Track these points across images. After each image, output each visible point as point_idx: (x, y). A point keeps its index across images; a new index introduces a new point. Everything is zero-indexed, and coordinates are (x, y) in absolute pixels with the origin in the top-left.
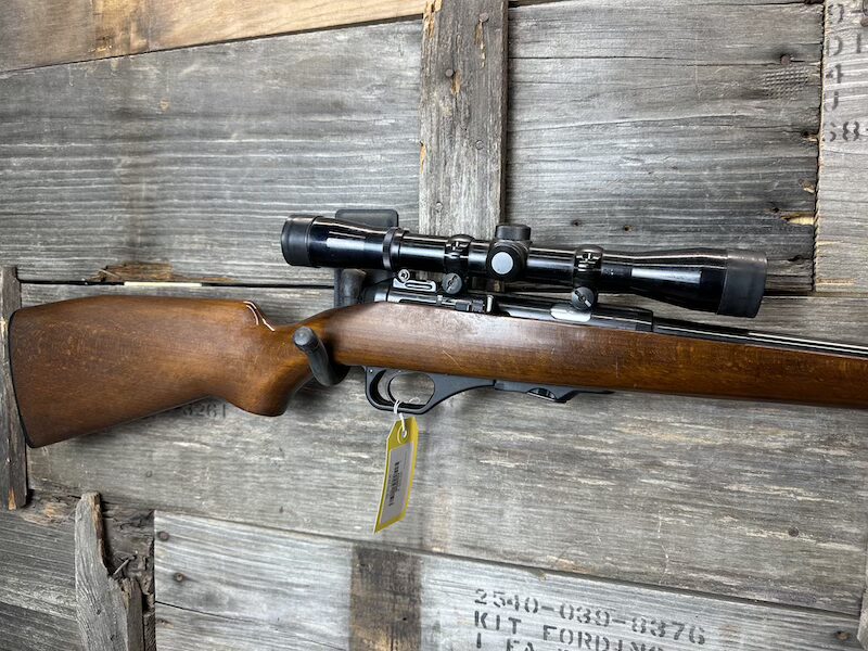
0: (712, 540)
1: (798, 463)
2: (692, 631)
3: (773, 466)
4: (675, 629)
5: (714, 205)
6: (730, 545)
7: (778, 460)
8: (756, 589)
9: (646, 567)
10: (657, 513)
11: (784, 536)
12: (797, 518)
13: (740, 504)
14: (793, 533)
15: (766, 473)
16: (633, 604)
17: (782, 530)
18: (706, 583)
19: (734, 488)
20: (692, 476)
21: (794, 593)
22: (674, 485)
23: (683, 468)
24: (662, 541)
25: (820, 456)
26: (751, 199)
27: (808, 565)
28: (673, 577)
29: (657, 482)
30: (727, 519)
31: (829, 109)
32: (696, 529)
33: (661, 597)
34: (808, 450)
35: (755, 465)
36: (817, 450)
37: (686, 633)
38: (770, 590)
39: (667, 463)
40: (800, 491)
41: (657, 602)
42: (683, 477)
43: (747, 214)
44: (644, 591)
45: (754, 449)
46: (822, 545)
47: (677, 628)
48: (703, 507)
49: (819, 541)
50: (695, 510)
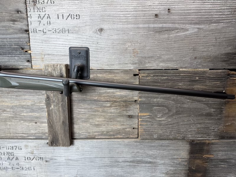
0: (20, 127)
1: (34, 107)
2: (19, 147)
3: (30, 109)
4: (15, 147)
5: (8, 48)
6: (23, 127)
7: (30, 107)
8: (30, 136)
9: (7, 135)
10: (7, 122)
11: (34, 124)
12: (36, 120)
13: (24, 118)
14: (36, 123)
15: (28, 110)
16: (5, 143)
17: (34, 122)
18: (20, 136)
19: (22, 114)
20: (13, 113)
21: (38, 136)
22: (10, 115)
23: (11, 111)
24: (9, 128)
25: (38, 105)
26: (16, 47)
27: (40, 129)
28: (13, 136)
29: (6, 115)
30: (22, 122)
31: (30, 25)
32: (16, 125)
33: (11, 141)
34: (36, 104)
35: (26, 109)
36: (38, 104)
37: (18, 148)
38: (33, 136)
39: (7, 110)
40: (36, 114)
41: (10, 142)
42: (11, 113)
43: (16, 50)
44: (7, 140)
45: (25, 105)
46: (42, 125)
47: (16, 147)
48: (17, 119)
49: (41, 124)
50: (15, 120)
